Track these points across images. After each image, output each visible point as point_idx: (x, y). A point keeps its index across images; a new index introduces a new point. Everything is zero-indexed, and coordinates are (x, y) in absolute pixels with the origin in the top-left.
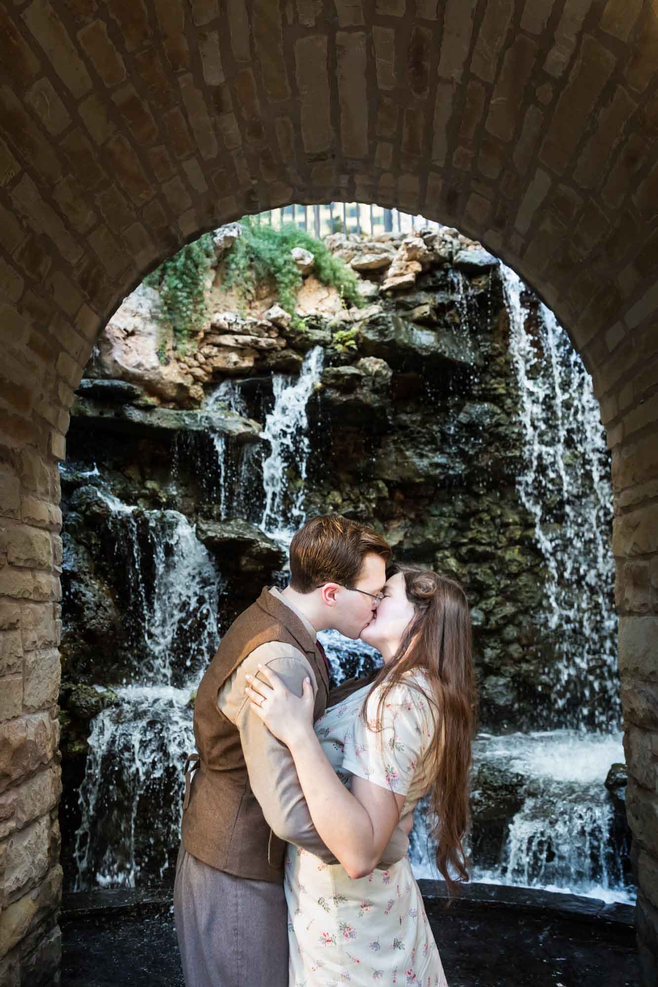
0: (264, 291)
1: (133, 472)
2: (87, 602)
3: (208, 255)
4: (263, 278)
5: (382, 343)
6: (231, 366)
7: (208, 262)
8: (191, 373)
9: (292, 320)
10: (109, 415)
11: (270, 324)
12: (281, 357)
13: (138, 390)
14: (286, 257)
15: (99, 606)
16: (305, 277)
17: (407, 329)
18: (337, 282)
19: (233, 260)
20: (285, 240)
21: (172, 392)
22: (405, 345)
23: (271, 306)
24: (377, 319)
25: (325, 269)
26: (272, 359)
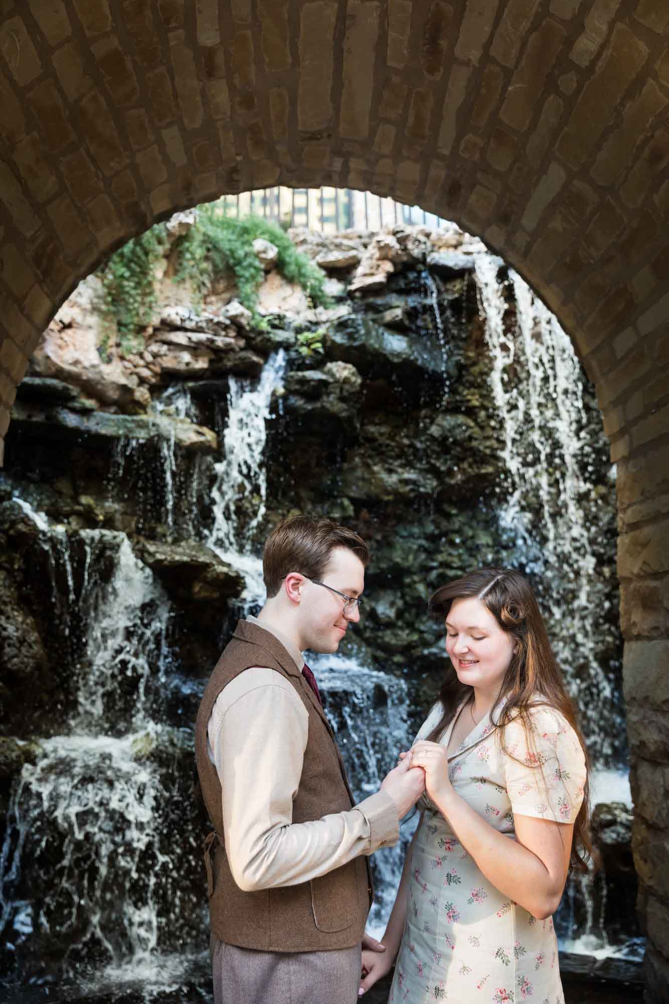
0: (221, 286)
1: (64, 486)
2: (9, 638)
3: (160, 242)
4: (220, 271)
5: (351, 347)
6: (182, 367)
7: (160, 250)
8: (137, 374)
9: (253, 318)
10: (39, 418)
11: (228, 322)
12: (240, 358)
13: (75, 391)
14: (247, 249)
15: (22, 641)
16: (267, 272)
17: (377, 332)
18: (302, 279)
19: (187, 250)
20: (245, 231)
21: (114, 395)
22: (375, 350)
23: (229, 302)
24: (346, 321)
25: (289, 264)
26: (229, 360)
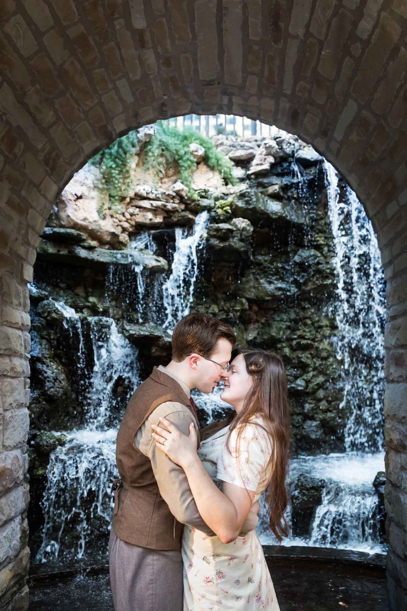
0: (171, 172)
1: (80, 291)
2: (48, 377)
3: (133, 146)
4: (170, 163)
5: (248, 209)
6: (148, 221)
7: (134, 150)
8: (120, 226)
9: (189, 192)
10: (64, 252)
11: (174, 194)
12: (181, 216)
13: (84, 236)
14: (186, 149)
15: (56, 379)
16: (198, 163)
17: (263, 200)
18: (219, 168)
19: (150, 150)
20: (185, 138)
21: (108, 238)
22: (262, 210)
23: (175, 182)
24: (245, 193)
25: (212, 158)
26: (175, 217)
